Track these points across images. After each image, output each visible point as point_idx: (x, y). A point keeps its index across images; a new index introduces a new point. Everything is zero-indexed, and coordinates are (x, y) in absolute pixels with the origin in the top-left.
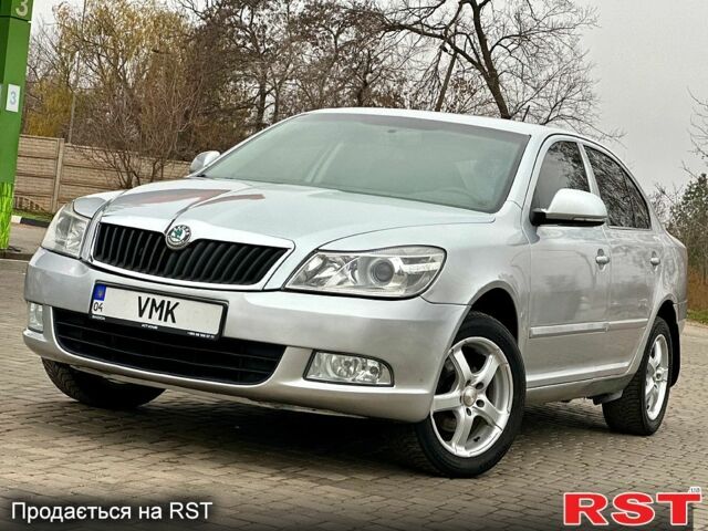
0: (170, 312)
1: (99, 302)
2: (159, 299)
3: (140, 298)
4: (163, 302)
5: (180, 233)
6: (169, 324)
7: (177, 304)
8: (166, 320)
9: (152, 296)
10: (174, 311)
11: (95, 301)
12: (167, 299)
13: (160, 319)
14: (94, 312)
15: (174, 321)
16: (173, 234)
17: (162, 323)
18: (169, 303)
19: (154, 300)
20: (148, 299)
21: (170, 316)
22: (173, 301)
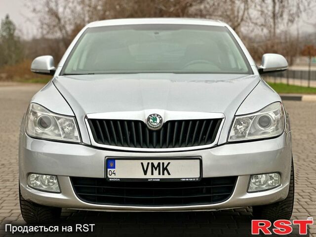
0: (165, 169)
1: (112, 170)
2: (156, 163)
3: (142, 163)
4: (159, 163)
5: (155, 119)
6: (166, 176)
7: (169, 163)
8: (163, 174)
9: (150, 161)
10: (168, 168)
11: (109, 170)
12: (161, 161)
13: (159, 174)
14: (109, 176)
15: (169, 174)
16: (151, 120)
17: (161, 177)
18: (163, 163)
19: (152, 164)
20: (148, 163)
21: (165, 172)
22: (166, 162)
